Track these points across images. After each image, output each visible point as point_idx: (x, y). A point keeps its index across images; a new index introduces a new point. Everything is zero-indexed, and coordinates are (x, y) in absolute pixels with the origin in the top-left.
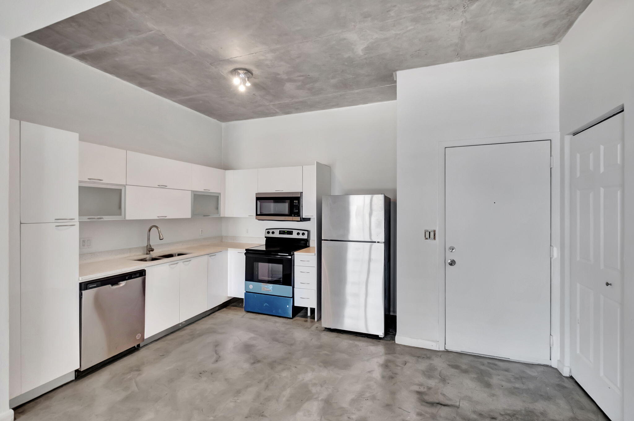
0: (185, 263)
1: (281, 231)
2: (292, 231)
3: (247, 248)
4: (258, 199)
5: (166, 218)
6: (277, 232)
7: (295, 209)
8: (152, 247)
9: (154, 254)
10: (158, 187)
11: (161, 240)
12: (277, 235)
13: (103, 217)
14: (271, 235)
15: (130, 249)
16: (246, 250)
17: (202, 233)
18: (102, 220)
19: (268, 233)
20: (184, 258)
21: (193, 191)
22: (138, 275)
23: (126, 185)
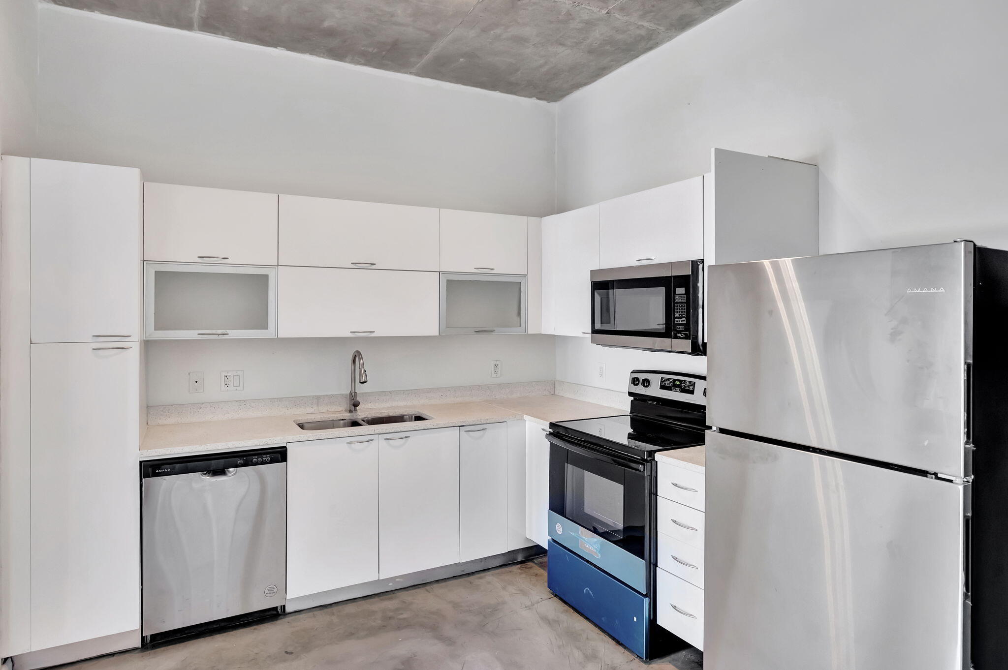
0: (391, 442)
1: (666, 379)
2: (694, 383)
3: (554, 421)
4: (597, 286)
5: (373, 335)
6: (656, 380)
7: (677, 315)
8: (358, 399)
9: (362, 413)
10: (353, 266)
11: (361, 383)
12: (654, 391)
13: (228, 331)
14: (640, 390)
15: (318, 398)
16: (552, 425)
17: (496, 372)
18: (226, 337)
19: (635, 381)
20: (393, 431)
21: (445, 273)
22: (267, 458)
23: (278, 265)
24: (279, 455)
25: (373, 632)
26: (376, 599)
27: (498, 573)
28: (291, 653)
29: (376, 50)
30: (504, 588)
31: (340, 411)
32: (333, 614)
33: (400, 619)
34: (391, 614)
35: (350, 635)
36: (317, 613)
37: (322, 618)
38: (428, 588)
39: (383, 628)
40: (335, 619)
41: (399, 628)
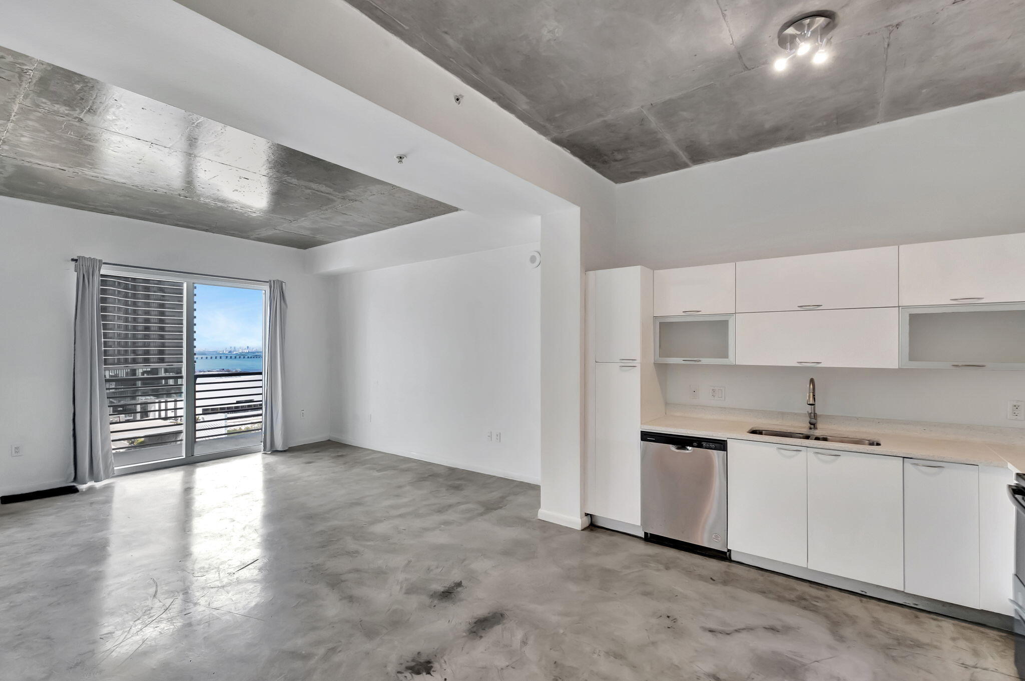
0: (821, 456)
5: (819, 365)
9: (820, 431)
10: (799, 309)
13: (701, 359)
18: (699, 363)
20: (820, 447)
21: (904, 307)
22: (712, 445)
23: (736, 313)
24: (721, 445)
25: (781, 599)
26: (807, 584)
27: (963, 627)
28: (714, 580)
29: (825, 123)
30: (954, 639)
31: (802, 426)
32: (762, 576)
33: (812, 604)
34: (808, 597)
35: (763, 592)
36: (753, 570)
37: (754, 574)
38: (864, 599)
39: (791, 601)
40: (761, 578)
41: (805, 608)
